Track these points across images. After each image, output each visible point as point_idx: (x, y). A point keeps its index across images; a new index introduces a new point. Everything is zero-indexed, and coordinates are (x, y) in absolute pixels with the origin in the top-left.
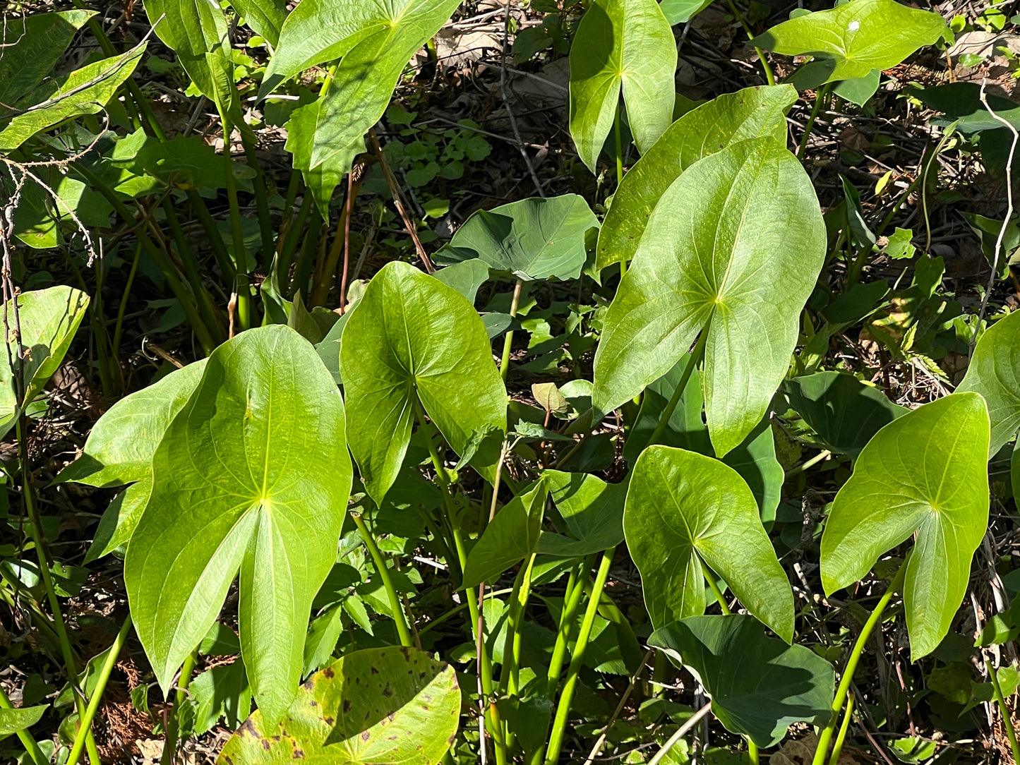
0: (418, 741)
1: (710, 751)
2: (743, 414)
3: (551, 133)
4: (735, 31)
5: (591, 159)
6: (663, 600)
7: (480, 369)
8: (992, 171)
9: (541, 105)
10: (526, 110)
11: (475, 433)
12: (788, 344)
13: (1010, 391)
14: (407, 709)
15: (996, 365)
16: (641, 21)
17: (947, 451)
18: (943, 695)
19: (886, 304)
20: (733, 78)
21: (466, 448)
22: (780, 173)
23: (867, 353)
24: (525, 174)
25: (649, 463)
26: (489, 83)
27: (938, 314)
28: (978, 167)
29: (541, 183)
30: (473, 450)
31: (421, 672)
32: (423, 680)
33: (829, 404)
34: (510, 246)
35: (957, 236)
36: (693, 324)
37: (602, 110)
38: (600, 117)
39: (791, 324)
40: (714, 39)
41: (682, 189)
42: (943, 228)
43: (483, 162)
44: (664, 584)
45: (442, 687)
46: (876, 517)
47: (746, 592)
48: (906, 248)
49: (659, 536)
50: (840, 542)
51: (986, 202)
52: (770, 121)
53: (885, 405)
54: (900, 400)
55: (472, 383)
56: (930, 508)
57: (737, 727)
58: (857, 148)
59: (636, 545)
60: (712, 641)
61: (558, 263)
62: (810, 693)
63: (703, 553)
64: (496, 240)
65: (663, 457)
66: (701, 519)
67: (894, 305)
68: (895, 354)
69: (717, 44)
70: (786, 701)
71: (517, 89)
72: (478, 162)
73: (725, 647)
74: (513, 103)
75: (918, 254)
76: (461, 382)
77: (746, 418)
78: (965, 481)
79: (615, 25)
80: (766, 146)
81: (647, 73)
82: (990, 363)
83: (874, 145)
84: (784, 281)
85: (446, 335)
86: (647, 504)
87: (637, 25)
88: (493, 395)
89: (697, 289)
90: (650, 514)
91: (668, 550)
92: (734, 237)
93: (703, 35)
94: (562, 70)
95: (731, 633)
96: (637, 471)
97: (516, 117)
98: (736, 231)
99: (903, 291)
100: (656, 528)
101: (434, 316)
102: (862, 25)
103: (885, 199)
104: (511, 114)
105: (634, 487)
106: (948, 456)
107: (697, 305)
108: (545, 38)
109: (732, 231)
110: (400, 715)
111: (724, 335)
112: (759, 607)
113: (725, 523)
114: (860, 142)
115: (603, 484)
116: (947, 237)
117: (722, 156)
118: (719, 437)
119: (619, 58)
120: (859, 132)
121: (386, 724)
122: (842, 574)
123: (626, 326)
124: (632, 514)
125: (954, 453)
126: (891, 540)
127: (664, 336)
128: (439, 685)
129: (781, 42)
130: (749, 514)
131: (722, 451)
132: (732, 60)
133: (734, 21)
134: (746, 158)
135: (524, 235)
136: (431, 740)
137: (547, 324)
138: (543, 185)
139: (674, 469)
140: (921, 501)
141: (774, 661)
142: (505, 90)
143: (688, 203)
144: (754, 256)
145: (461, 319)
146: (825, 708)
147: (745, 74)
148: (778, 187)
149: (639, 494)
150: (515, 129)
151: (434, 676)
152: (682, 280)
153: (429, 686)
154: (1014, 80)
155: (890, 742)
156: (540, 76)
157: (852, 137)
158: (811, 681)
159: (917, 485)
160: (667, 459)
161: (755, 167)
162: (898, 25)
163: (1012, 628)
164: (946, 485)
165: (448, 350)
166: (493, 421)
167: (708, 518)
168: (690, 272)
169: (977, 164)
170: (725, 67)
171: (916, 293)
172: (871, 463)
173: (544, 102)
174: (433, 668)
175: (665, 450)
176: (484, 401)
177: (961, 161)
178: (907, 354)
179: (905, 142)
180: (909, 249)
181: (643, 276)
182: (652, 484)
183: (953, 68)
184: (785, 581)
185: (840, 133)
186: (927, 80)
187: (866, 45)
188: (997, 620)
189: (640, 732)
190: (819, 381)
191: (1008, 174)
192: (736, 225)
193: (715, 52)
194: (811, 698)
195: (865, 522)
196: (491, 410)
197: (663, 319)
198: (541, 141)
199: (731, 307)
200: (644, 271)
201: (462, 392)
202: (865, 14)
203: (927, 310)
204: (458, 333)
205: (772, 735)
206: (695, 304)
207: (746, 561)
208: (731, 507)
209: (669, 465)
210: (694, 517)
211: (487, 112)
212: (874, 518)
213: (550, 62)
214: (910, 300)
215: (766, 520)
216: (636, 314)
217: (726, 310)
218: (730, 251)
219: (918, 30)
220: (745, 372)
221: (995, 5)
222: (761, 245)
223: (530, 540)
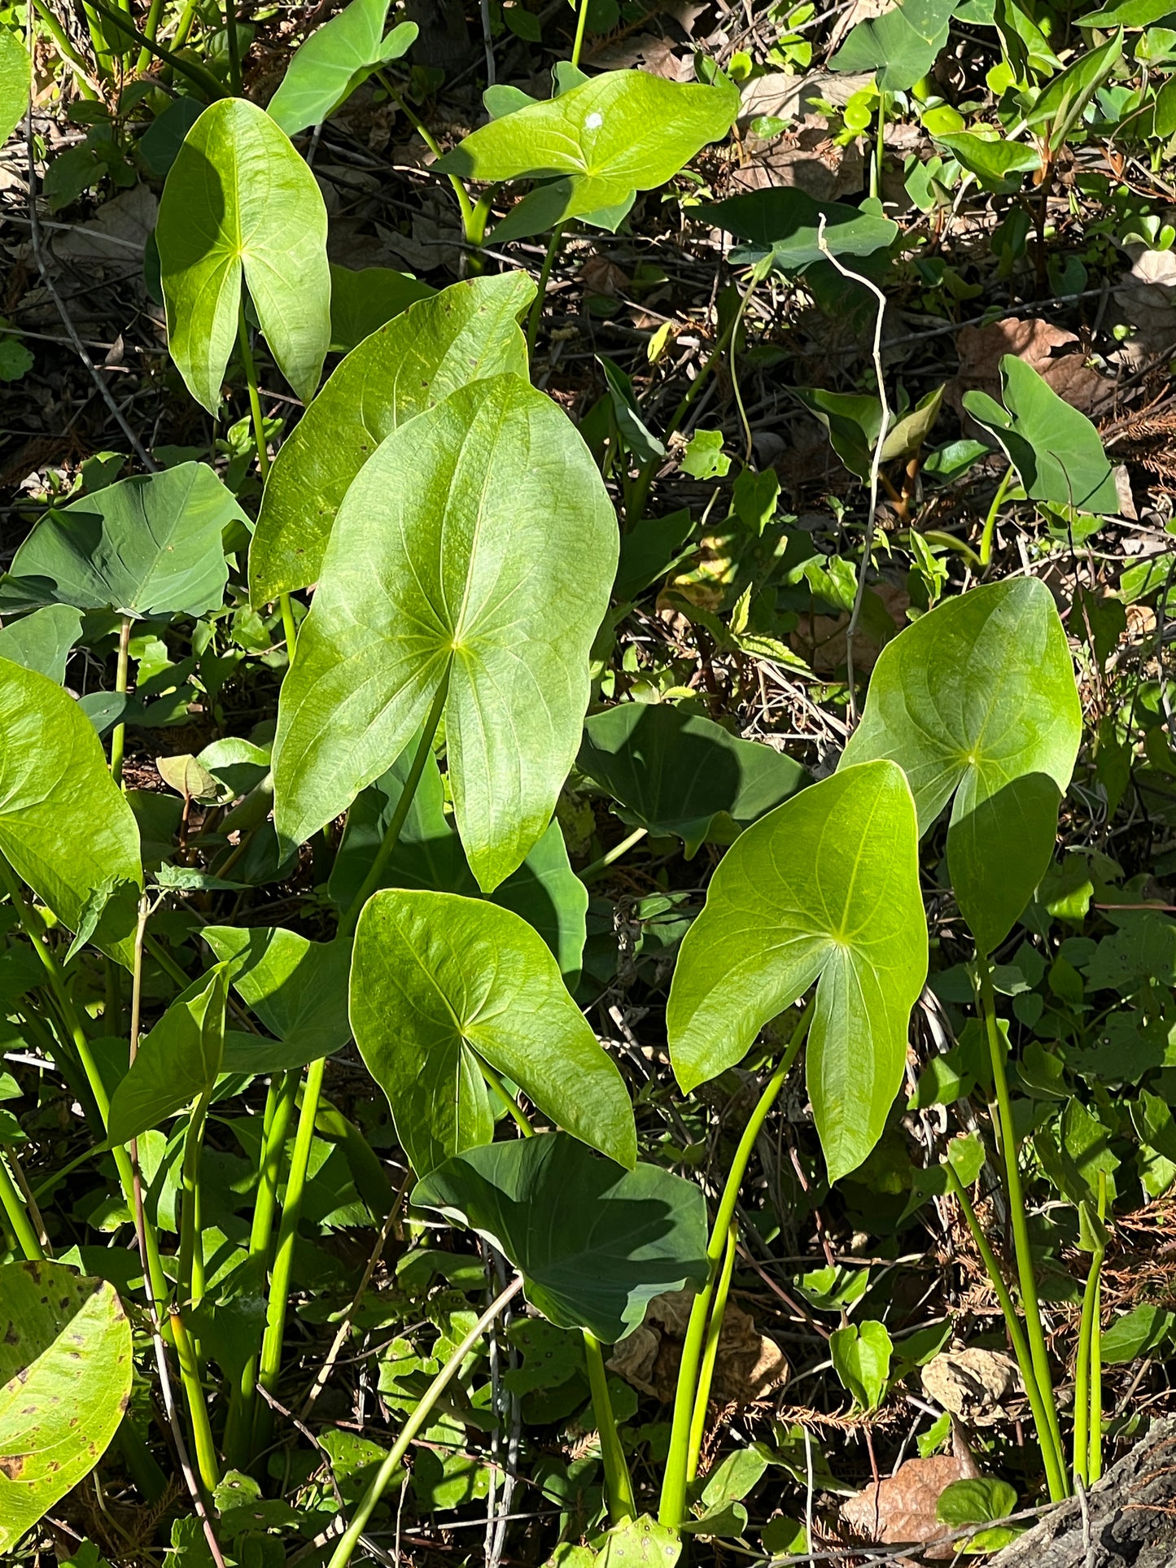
0: (69, 1412)
1: (516, 1325)
2: (516, 822)
3: (125, 320)
4: (393, 117)
5: (208, 394)
6: (426, 1128)
7: (90, 793)
8: (826, 307)
9: (101, 274)
10: (78, 285)
11: (94, 893)
12: (576, 703)
13: (934, 737)
14: (48, 1360)
15: (907, 697)
16: (261, 165)
17: (851, 854)
18: (865, 1185)
19: (691, 549)
20: (398, 196)
21: (82, 919)
22: (532, 430)
23: (670, 630)
24: (91, 391)
25: (377, 918)
26: (13, 244)
27: (776, 558)
28: (802, 299)
29: (118, 404)
30: (93, 919)
31: (62, 1297)
32: (66, 1310)
33: (637, 755)
34: (104, 563)
35: (786, 415)
36: (420, 687)
37: (217, 313)
38: (215, 326)
39: (577, 670)
40: (362, 133)
41: (378, 474)
42: (761, 405)
43: (22, 381)
44: (424, 1103)
45: (98, 1318)
46: (750, 963)
47: (556, 1100)
48: (715, 461)
49: (409, 1031)
50: (696, 1009)
51: (823, 356)
52: (497, 333)
53: (724, 743)
54: (746, 732)
55: (81, 815)
56: (832, 943)
57: (568, 1316)
58: (610, 288)
59: (374, 1051)
60: (509, 1181)
61: (185, 584)
62: (670, 1236)
63: (480, 1046)
64: (81, 555)
65: (400, 906)
66: (470, 994)
67: (706, 549)
68: (722, 639)
69: (366, 142)
70: (636, 1256)
71: (60, 251)
72: (14, 382)
73: (531, 1186)
74: (57, 276)
75: (735, 468)
76: (64, 815)
77: (522, 828)
78: (885, 899)
79: (223, 175)
80: (506, 388)
81: (281, 247)
82: (898, 697)
83: (637, 283)
84: (561, 604)
85: (32, 745)
86: (383, 983)
87: (257, 173)
88: (117, 829)
89: (421, 631)
90: (390, 999)
91: (425, 1050)
92: (470, 541)
93: (343, 129)
94: (127, 213)
95: (537, 1163)
96: (362, 934)
97: (64, 300)
98: (472, 531)
99: (715, 527)
100: (402, 1019)
101: (10, 717)
102: (606, 118)
103: (664, 367)
104: (56, 297)
105: (359, 959)
106: (853, 861)
107: (424, 656)
108: (94, 165)
109: (466, 531)
110: (37, 1370)
111: (473, 700)
112: (577, 1120)
113: (509, 995)
114: (613, 280)
115: (302, 943)
116: (770, 418)
117: (437, 414)
118: (484, 861)
119: (233, 227)
120: (611, 262)
121: (15, 1390)
122: (705, 1057)
123: (315, 702)
124: (361, 1002)
125: (863, 856)
126: (776, 1000)
127: (377, 711)
128: (91, 1316)
129: (481, 160)
130: (545, 978)
131: (489, 882)
132: (396, 168)
133: (389, 100)
134: (475, 412)
135: (123, 541)
136: (91, 1406)
137: (161, 643)
138: (122, 406)
139: (419, 923)
140: (817, 934)
141: (609, 1195)
142: (41, 255)
143: (391, 495)
144: (505, 568)
145: (53, 719)
146: (697, 1257)
147: (418, 186)
148: (532, 453)
149: (370, 969)
150: (66, 320)
151: (83, 1302)
152: (395, 619)
153: (76, 1319)
154: (839, 149)
155: (796, 1278)
156: (92, 229)
157: (598, 273)
158: (669, 1217)
159: (809, 909)
160: (406, 908)
161: (491, 425)
162: (662, 113)
163: (965, 1075)
164: (855, 906)
165: (37, 768)
166: (122, 870)
167: (482, 990)
168: (407, 604)
169: (800, 293)
170: (386, 177)
171: (735, 526)
172: (732, 886)
173: (105, 268)
174: (80, 1289)
175: (402, 896)
176: (103, 840)
177: (774, 292)
178: (740, 638)
179: (683, 270)
180: (720, 461)
181: (334, 620)
182: (387, 951)
183: (743, 137)
184: (614, 1075)
185: (580, 268)
186: (705, 163)
187: (616, 150)
188: (939, 1065)
189: (402, 1310)
190: (618, 720)
191: (877, 362)
192: (471, 521)
193: (365, 155)
194: (675, 1245)
195: (733, 975)
196: (116, 853)
197: (374, 685)
198: (109, 336)
199: (478, 654)
200: (336, 611)
201: (68, 830)
202: (610, 100)
203: (758, 553)
204: (52, 739)
205: (623, 1319)
206: (422, 655)
207: (549, 1050)
208: (515, 970)
209: (411, 917)
210: (460, 991)
211: (16, 296)
212: (747, 968)
213: (105, 201)
214: (728, 538)
215: (567, 969)
216: (329, 682)
217: (471, 659)
218: (467, 563)
219: (695, 118)
220: (511, 757)
221: (793, 30)
222: (515, 550)
223: (208, 1066)
